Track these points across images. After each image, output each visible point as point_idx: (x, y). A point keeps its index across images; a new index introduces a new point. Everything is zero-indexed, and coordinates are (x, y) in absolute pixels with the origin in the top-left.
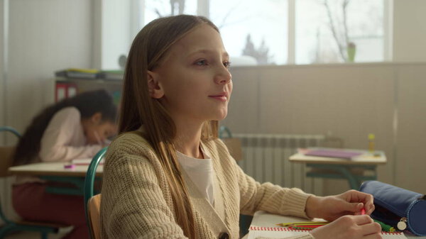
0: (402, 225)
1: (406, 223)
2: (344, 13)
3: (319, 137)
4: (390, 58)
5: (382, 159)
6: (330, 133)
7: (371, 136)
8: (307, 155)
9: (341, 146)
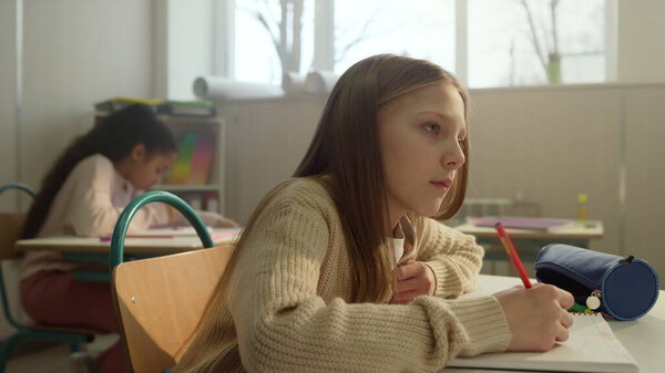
0: (593, 302)
1: (601, 299)
2: (554, 15)
3: (502, 202)
4: (614, 78)
5: (598, 230)
6: (520, 196)
7: (582, 198)
8: (478, 225)
9: (538, 215)
